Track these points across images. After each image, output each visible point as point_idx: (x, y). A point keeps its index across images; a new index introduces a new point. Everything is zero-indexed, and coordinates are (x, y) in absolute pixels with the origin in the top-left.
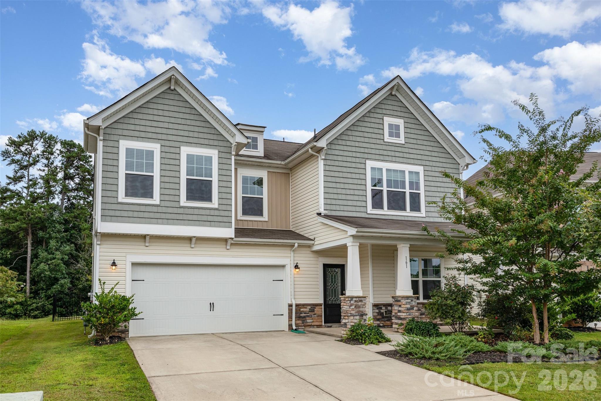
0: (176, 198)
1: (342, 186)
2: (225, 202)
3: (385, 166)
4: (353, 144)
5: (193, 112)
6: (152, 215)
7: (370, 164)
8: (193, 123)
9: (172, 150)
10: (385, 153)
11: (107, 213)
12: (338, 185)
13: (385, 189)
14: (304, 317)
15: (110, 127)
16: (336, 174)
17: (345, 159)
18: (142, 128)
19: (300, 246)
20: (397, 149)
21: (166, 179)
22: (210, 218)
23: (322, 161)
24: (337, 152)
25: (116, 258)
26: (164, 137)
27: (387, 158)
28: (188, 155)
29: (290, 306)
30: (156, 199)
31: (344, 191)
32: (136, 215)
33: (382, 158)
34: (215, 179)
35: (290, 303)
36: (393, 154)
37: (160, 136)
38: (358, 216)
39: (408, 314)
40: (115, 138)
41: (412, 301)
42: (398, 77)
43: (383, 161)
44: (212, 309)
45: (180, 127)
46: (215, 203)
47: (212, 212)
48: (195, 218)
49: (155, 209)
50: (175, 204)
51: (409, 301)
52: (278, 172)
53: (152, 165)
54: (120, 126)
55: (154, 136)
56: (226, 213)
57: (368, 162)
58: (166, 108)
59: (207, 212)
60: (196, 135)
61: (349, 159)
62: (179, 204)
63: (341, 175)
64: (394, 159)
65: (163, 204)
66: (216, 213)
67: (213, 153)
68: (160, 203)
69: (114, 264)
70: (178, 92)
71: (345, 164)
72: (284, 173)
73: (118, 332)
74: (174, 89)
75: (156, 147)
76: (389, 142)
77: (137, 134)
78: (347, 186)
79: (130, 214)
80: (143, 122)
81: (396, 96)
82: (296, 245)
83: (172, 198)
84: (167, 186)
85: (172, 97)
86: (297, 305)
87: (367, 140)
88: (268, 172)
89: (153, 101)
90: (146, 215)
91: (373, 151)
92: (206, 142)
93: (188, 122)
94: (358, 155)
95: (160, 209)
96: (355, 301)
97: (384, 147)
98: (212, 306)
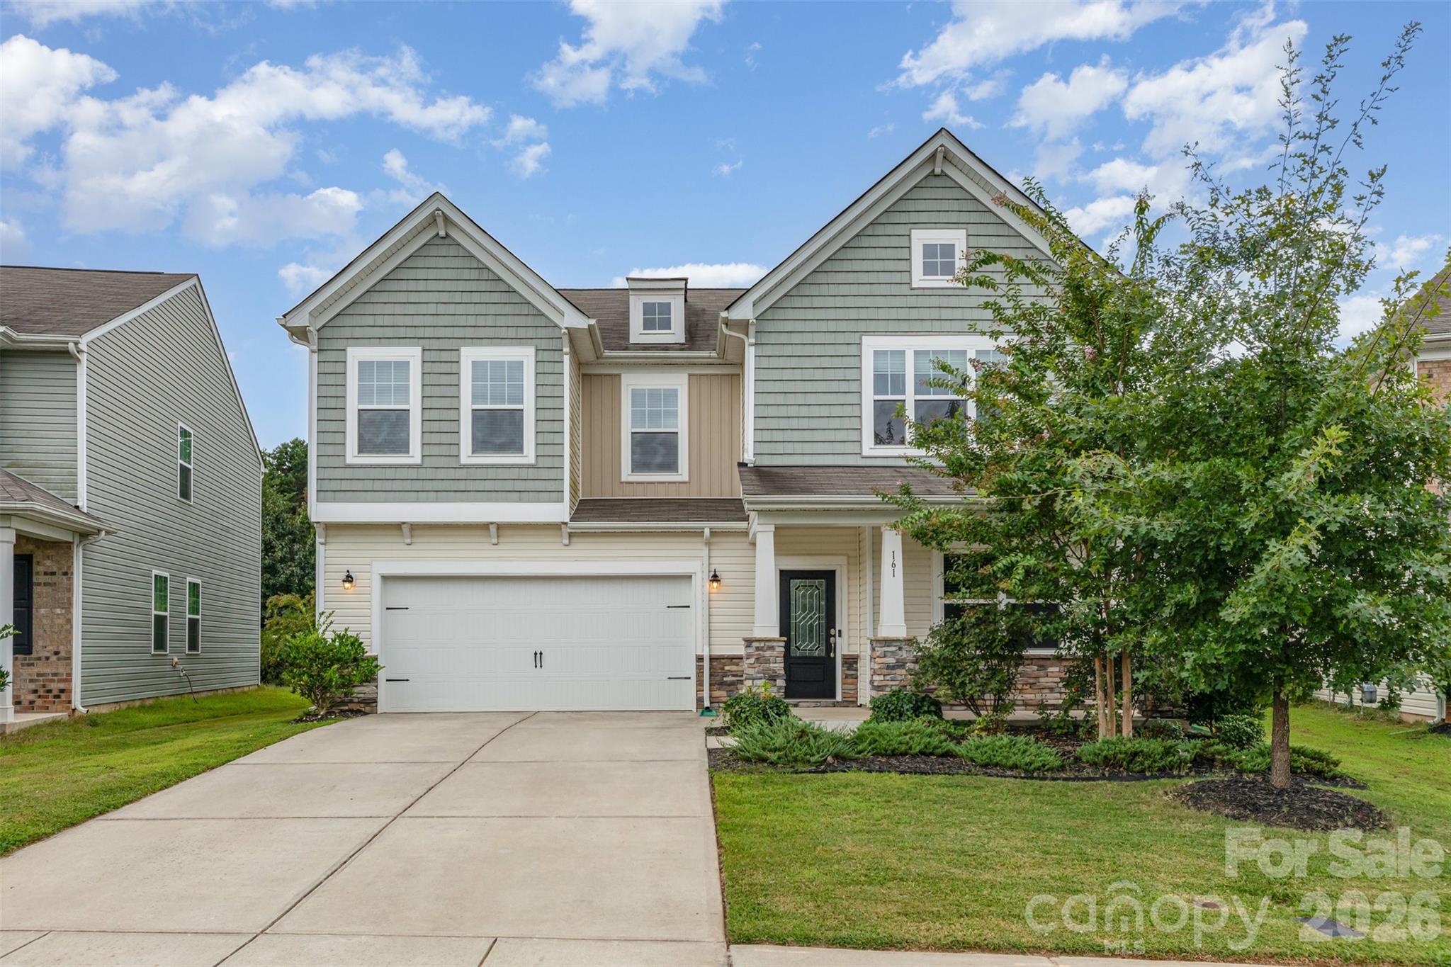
0: (453, 451)
1: (800, 399)
2: (548, 450)
3: (909, 344)
4: (830, 302)
5: (485, 275)
6: (408, 485)
7: (871, 344)
8: (485, 298)
9: (445, 356)
10: (914, 314)
11: (327, 485)
12: (791, 399)
13: (910, 397)
14: (732, 683)
15: (330, 324)
16: (787, 375)
17: (807, 338)
18: (388, 321)
19: (713, 533)
20: (944, 302)
21: (434, 415)
22: (520, 486)
23: (752, 349)
24: (789, 326)
25: (351, 568)
26: (429, 332)
27: (918, 326)
28: (475, 364)
29: (700, 659)
30: (415, 455)
31: (804, 411)
32: (378, 486)
33: (904, 326)
34: (528, 406)
35: (699, 653)
36: (934, 314)
37: (420, 332)
38: (837, 463)
39: (888, 677)
40: (339, 344)
41: (900, 649)
42: (943, 132)
43: (906, 333)
44: (538, 664)
45: (460, 309)
46: (529, 455)
47: (524, 473)
48: (489, 485)
49: (413, 474)
50: (451, 462)
51: (894, 649)
52: (711, 375)
53: (407, 388)
54: (348, 321)
55: (411, 332)
56: (552, 474)
57: (866, 340)
58: (432, 274)
59: (514, 473)
60: (490, 321)
61: (818, 338)
62: (459, 460)
63: (798, 374)
64: (937, 326)
65: (429, 462)
66: (532, 473)
67: (525, 355)
68: (422, 460)
69: (349, 579)
70: (454, 240)
71: (808, 350)
72: (728, 375)
73: (359, 702)
74: (447, 235)
75: (412, 355)
76: (924, 289)
77: (378, 332)
78: (812, 399)
79: (368, 485)
80: (389, 309)
81: (946, 175)
82: (707, 532)
83: (444, 450)
84: (436, 426)
85: (443, 251)
86: (712, 659)
87: (865, 290)
88: (690, 375)
89: (408, 264)
90: (397, 485)
91: (883, 314)
92: (511, 333)
93: (476, 298)
94: (842, 326)
95: (423, 474)
96: (758, 649)
97: (912, 301)
98: (538, 657)
